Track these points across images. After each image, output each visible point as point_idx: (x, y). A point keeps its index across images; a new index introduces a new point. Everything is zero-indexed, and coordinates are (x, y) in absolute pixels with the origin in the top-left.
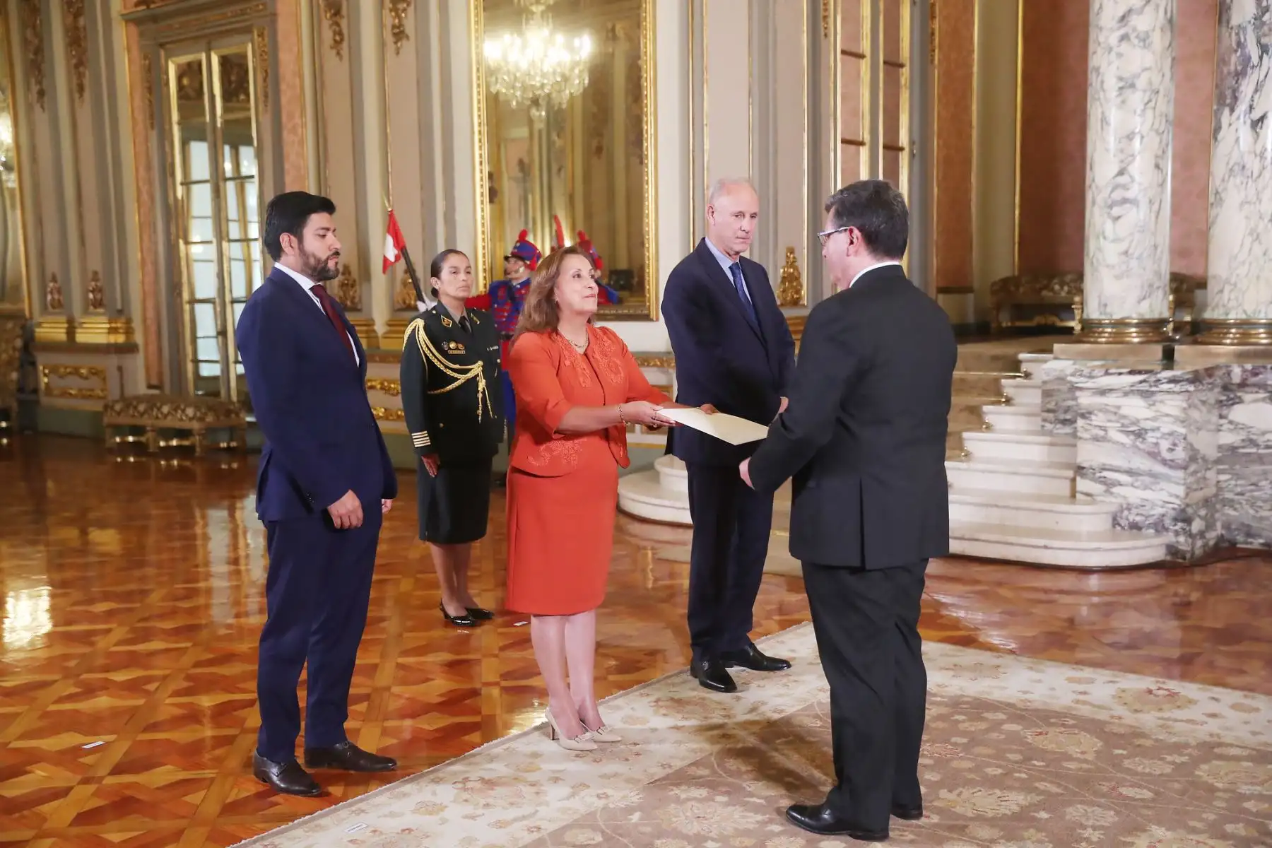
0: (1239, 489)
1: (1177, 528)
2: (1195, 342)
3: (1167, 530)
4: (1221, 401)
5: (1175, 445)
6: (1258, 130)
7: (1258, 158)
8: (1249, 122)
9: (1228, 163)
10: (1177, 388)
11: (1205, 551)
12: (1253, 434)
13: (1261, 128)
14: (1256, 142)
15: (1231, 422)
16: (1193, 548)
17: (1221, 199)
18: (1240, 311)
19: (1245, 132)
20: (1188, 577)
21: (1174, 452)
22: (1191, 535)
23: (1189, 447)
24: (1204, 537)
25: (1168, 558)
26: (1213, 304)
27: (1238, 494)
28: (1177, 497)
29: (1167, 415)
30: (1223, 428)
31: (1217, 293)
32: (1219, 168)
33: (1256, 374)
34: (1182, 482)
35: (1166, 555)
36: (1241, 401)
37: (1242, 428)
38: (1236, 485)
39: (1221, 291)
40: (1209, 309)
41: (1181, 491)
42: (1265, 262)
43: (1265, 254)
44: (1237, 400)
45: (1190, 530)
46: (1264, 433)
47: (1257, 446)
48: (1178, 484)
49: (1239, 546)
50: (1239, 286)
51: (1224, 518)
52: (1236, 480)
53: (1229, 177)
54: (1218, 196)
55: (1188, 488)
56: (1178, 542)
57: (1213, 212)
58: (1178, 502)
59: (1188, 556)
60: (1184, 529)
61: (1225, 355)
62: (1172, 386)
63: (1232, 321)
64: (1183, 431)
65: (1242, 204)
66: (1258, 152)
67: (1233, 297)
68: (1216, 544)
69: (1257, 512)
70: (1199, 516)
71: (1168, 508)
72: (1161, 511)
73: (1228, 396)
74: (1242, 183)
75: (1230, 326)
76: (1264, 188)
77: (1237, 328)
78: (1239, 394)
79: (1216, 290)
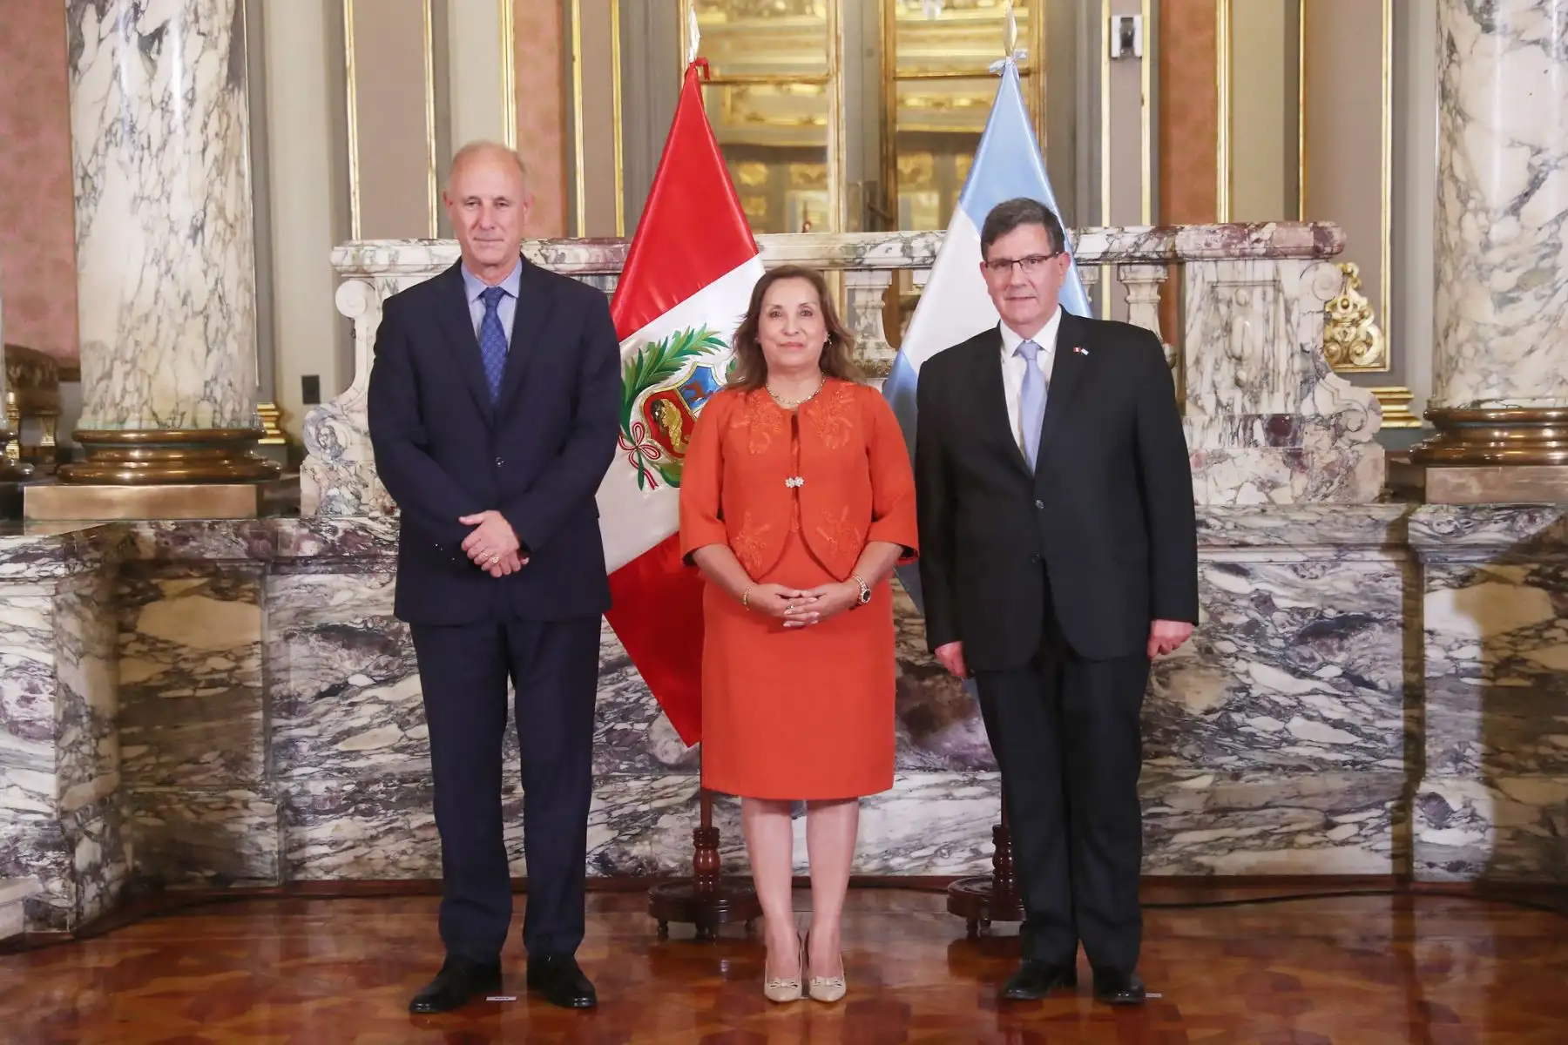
0: (164, 773)
1: (45, 862)
2: (66, 479)
3: (25, 869)
4: (121, 596)
5: (33, 689)
6: (154, 56)
7: (158, 112)
8: (135, 38)
9: (102, 118)
10: (32, 571)
11: (102, 906)
12: (185, 660)
13: (159, 52)
14: (151, 78)
15: (142, 638)
16: (78, 904)
17: (94, 188)
18: (146, 412)
19: (129, 58)
20: (71, 961)
21: (33, 705)
22: (74, 875)
23: (62, 693)
24: (101, 878)
25: (30, 929)
26: (95, 400)
27: (163, 783)
28: (43, 797)
29: (14, 629)
30: (127, 652)
31: (100, 379)
32: (86, 130)
33: (185, 540)
34: (52, 766)
35: (26, 923)
36: (159, 595)
37: (163, 650)
38: (159, 766)
39: (108, 375)
40: (87, 411)
41: (48, 784)
42: (186, 318)
43: (184, 303)
44: (152, 594)
45: (72, 864)
46: (204, 657)
47: (194, 683)
48: (42, 770)
49: (168, 888)
50: (140, 364)
51: (137, 835)
52: (158, 756)
53: (107, 144)
54: (87, 182)
55: (64, 777)
56: (48, 892)
57: (82, 214)
58: (43, 807)
59: (70, 919)
60: (59, 864)
61: (125, 503)
62: (22, 566)
63: (132, 436)
64: (49, 659)
65: (138, 199)
66: (157, 99)
67: (130, 386)
68: (124, 890)
69: (198, 814)
70: (89, 834)
71: (25, 823)
72: (12, 830)
73: (134, 587)
74: (132, 159)
75: (127, 445)
76: (173, 173)
77: (143, 449)
78: (154, 581)
79: (97, 373)
